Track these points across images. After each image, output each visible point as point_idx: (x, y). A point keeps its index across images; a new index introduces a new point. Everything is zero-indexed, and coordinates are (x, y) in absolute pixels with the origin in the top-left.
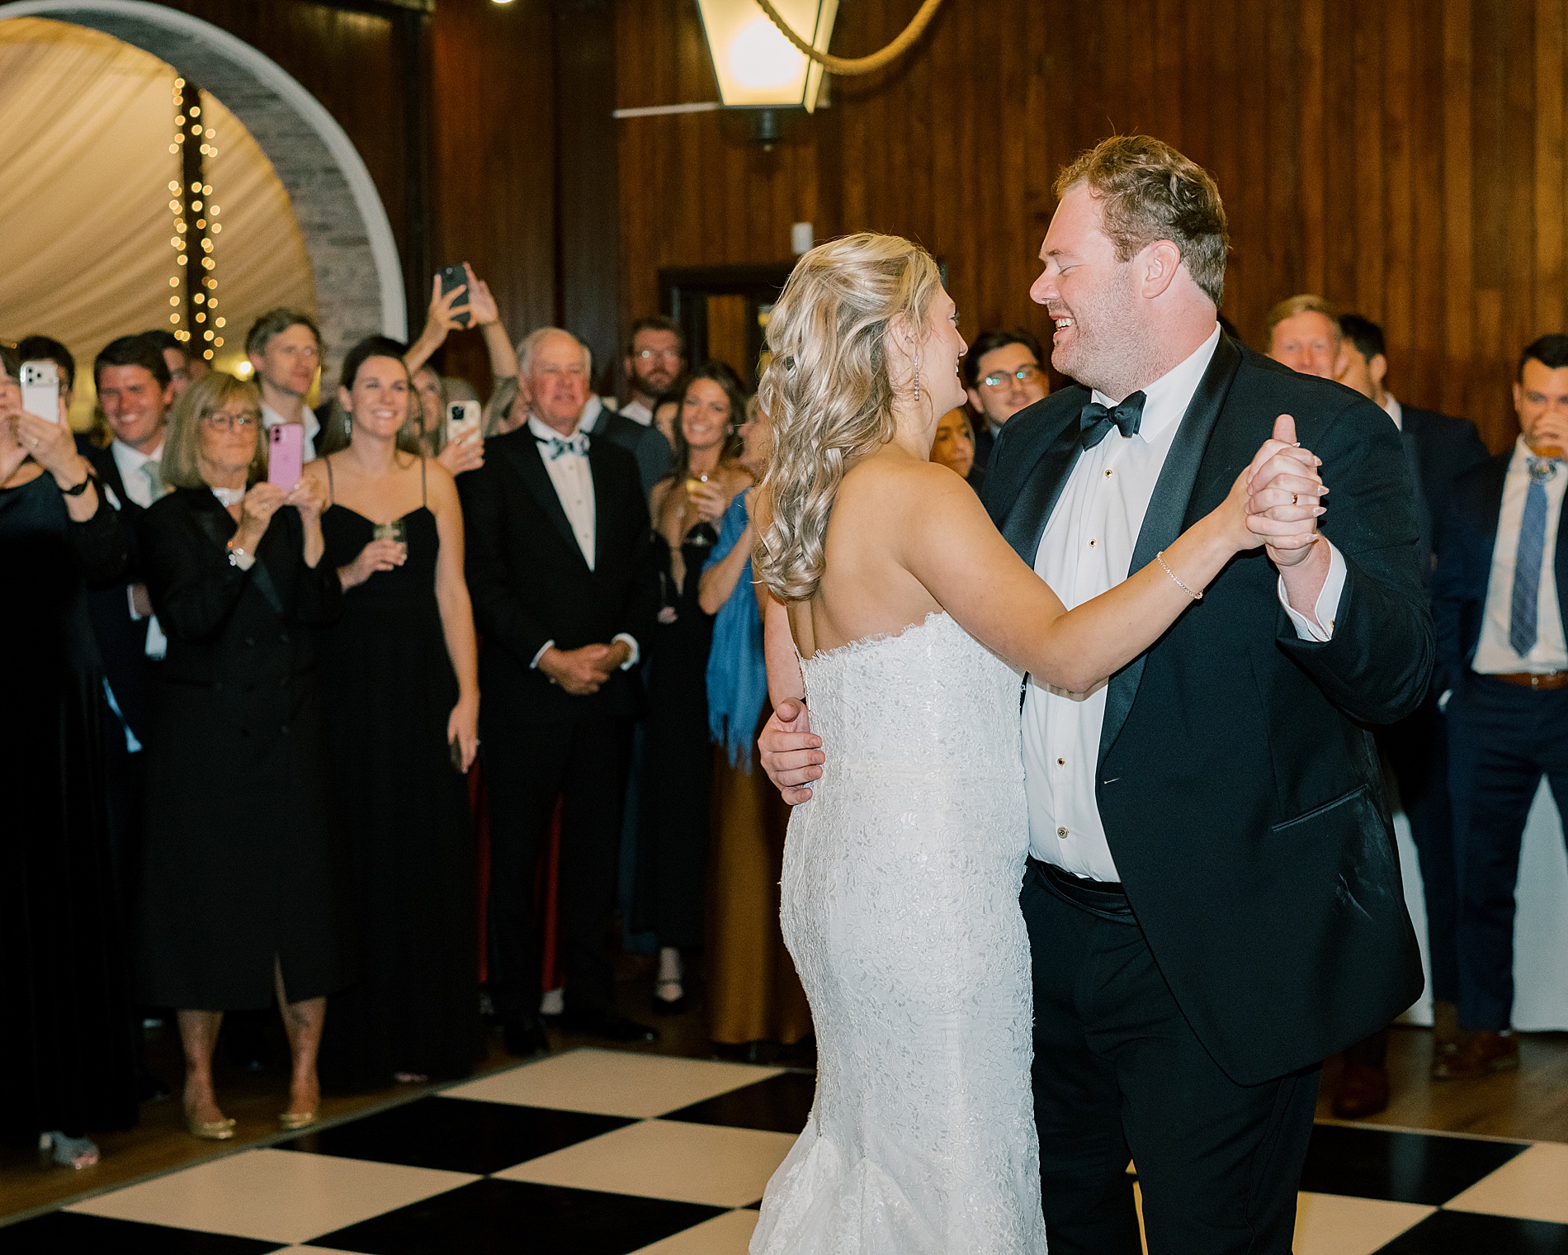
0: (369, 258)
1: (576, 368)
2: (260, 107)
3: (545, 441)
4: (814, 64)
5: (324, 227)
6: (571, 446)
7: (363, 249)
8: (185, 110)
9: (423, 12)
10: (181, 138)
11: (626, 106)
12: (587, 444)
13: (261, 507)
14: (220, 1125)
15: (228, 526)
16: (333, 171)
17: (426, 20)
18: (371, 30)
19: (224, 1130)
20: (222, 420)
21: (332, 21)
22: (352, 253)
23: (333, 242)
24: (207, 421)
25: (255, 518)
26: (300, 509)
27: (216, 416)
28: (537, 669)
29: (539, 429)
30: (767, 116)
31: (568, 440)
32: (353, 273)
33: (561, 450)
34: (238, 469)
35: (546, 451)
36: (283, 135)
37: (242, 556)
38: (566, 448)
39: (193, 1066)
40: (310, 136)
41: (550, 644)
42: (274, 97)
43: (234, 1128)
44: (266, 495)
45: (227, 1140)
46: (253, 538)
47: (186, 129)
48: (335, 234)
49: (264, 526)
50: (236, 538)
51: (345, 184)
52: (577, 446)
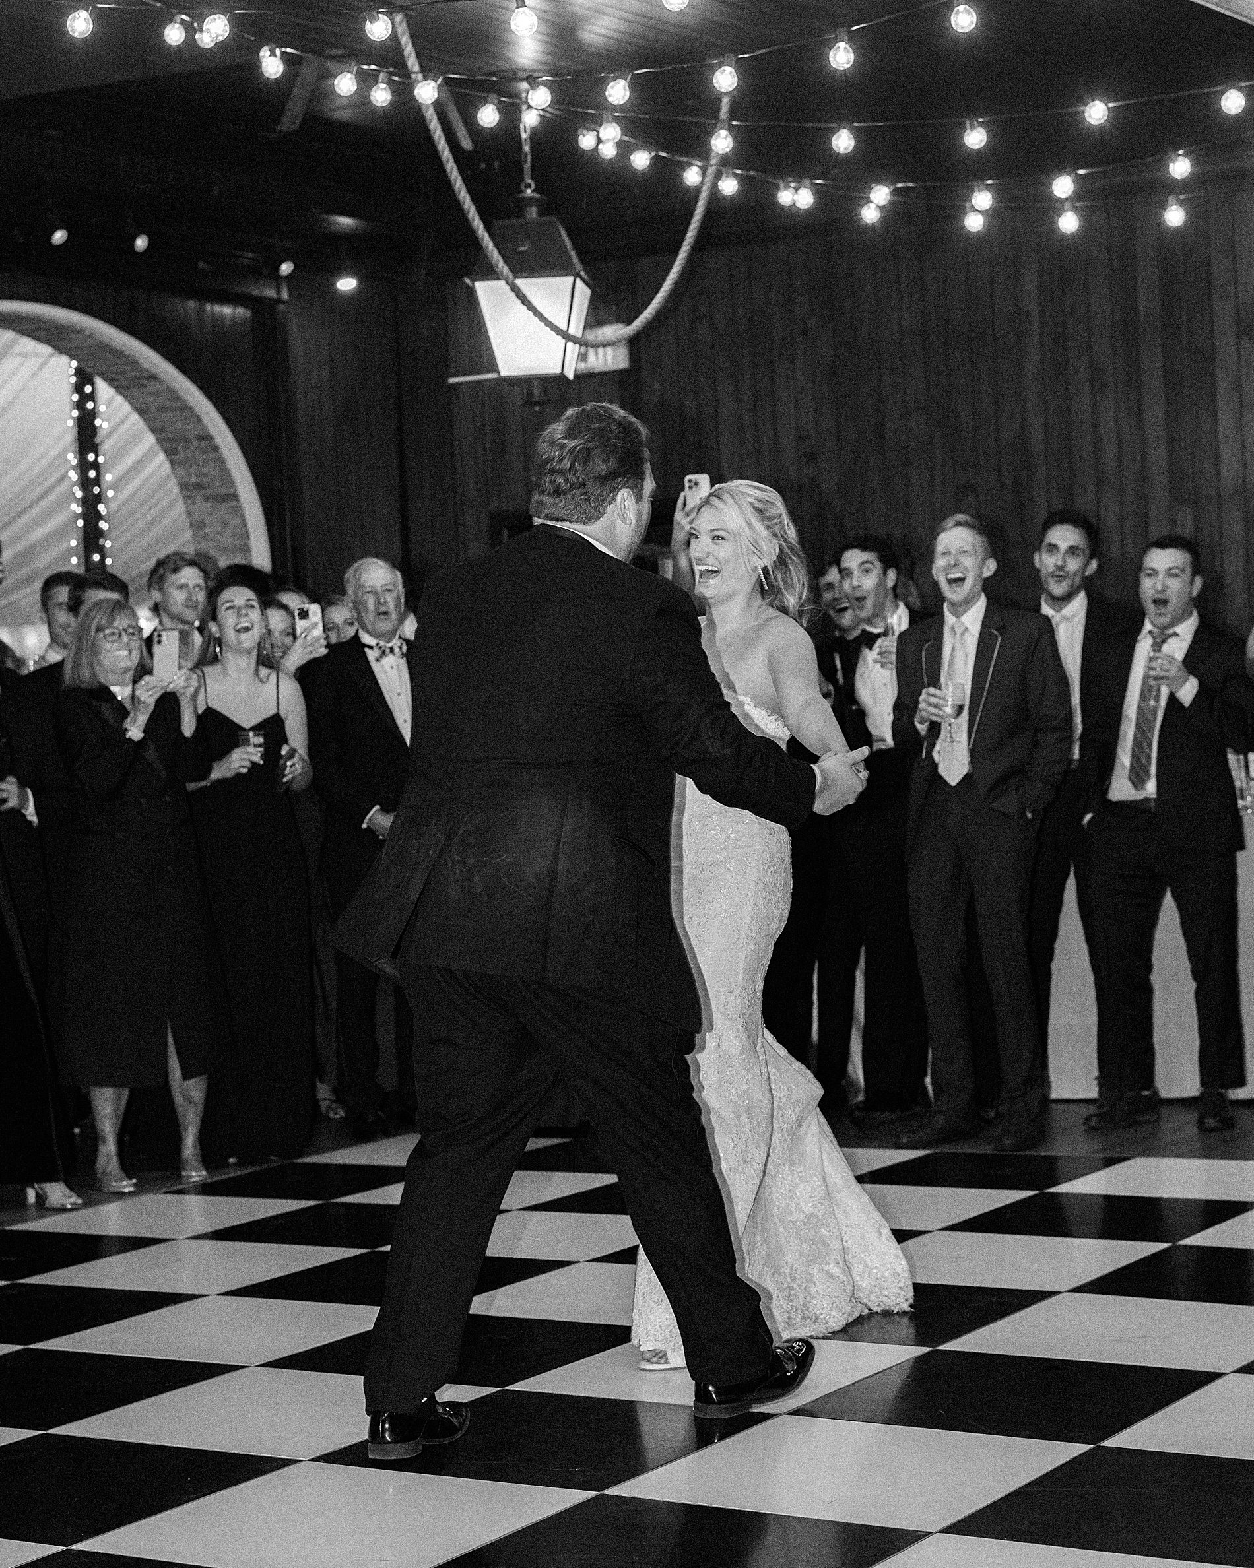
0: (238, 511)
1: (391, 587)
2: (143, 386)
3: (371, 648)
4: (570, 344)
5: (199, 487)
6: (392, 650)
7: (234, 503)
8: (78, 388)
9: (279, 300)
10: (75, 413)
11: (456, 375)
12: (405, 648)
13: (148, 694)
14: (125, 1183)
15: (122, 712)
16: (206, 438)
17: (282, 307)
18: (234, 319)
19: (129, 1186)
20: (113, 634)
21: (201, 311)
22: (224, 507)
23: (207, 499)
24: (101, 635)
25: (144, 702)
26: (178, 695)
27: (107, 631)
28: (368, 828)
29: (367, 639)
30: (536, 383)
31: (390, 645)
32: (225, 524)
33: (383, 654)
34: (127, 670)
35: (371, 655)
36: (163, 409)
37: (135, 732)
38: (388, 651)
39: (104, 1141)
40: (186, 410)
41: (377, 807)
42: (153, 377)
43: (135, 1185)
44: (152, 685)
45: (130, 1193)
46: (142, 718)
47: (80, 405)
48: (209, 491)
49: (151, 709)
50: (129, 720)
51: (216, 449)
52: (397, 650)
